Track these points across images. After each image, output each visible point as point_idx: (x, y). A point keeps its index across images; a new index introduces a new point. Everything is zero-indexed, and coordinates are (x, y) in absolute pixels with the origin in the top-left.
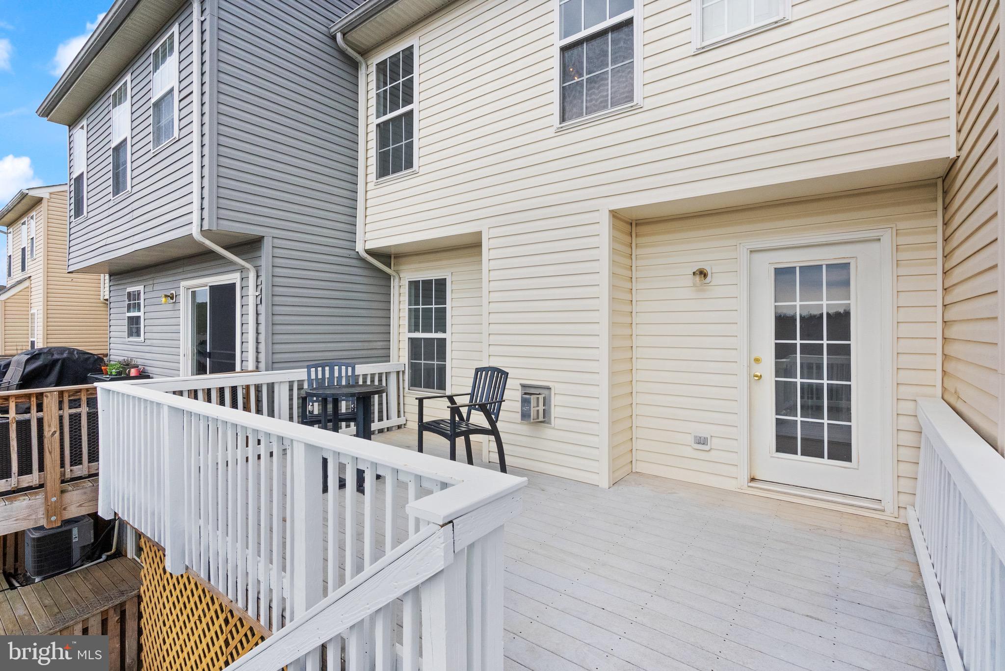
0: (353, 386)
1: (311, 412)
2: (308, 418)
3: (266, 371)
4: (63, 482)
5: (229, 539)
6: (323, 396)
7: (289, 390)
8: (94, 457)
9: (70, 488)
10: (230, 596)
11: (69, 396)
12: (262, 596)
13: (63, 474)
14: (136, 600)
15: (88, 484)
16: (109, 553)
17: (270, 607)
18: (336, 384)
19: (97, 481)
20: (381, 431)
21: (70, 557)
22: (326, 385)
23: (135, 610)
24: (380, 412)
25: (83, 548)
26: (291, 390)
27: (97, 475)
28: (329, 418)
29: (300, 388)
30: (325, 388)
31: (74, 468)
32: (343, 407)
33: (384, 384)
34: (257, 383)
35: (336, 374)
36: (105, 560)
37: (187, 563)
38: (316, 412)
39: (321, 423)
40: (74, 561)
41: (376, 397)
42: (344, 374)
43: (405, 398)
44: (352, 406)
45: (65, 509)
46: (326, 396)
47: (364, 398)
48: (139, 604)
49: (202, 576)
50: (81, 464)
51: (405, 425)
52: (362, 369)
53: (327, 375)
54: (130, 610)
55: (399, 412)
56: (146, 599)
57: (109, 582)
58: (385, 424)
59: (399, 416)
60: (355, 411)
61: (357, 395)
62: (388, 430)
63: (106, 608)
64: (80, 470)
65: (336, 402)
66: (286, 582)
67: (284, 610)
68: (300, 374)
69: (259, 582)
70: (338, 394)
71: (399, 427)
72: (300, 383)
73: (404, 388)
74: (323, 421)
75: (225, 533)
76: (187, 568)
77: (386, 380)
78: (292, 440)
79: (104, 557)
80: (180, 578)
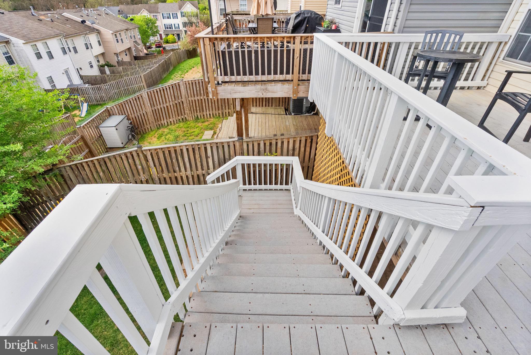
0: (454, 53)
1: (417, 67)
2: (413, 71)
3: (398, 33)
4: (299, 80)
5: (350, 130)
6: (428, 58)
7: (408, 48)
8: (309, 73)
9: (301, 84)
10: (344, 156)
11: (304, 39)
12: (356, 163)
13: (299, 77)
14: (317, 137)
15: (306, 83)
16: (314, 112)
17: (358, 170)
18: (441, 49)
19: (309, 83)
20: (462, 88)
21: (302, 110)
22: (434, 49)
23: (316, 140)
24: (469, 73)
25: (306, 107)
26: (409, 48)
27: (309, 80)
28: (427, 73)
29: (416, 48)
30: (433, 51)
31: (303, 75)
32: (441, 67)
33: (481, 54)
34: (390, 41)
35: (445, 40)
36: (313, 115)
37: (332, 133)
38: (420, 68)
39: (420, 76)
40: (303, 111)
41: (469, 64)
42: (451, 40)
43: (496, 66)
44: (448, 67)
45: (298, 92)
46: (430, 58)
47: (459, 64)
48: (317, 139)
49: (336, 142)
50: (305, 74)
51: (484, 87)
52: (468, 37)
53: (438, 40)
54: (314, 139)
55: (484, 76)
56: (319, 138)
57: (312, 124)
58: (469, 83)
59: (482, 80)
60: (449, 71)
61: (454, 61)
62: (468, 89)
63: (307, 136)
64: (305, 77)
65: (436, 64)
66: (368, 163)
67: (363, 175)
68: (419, 38)
69: (356, 156)
70: (439, 58)
71: (479, 88)
72: (417, 44)
73: (499, 57)
74: (421, 75)
75: (349, 128)
76: (332, 135)
77: (486, 48)
78: (392, 92)
79: (312, 113)
80: (330, 138)
